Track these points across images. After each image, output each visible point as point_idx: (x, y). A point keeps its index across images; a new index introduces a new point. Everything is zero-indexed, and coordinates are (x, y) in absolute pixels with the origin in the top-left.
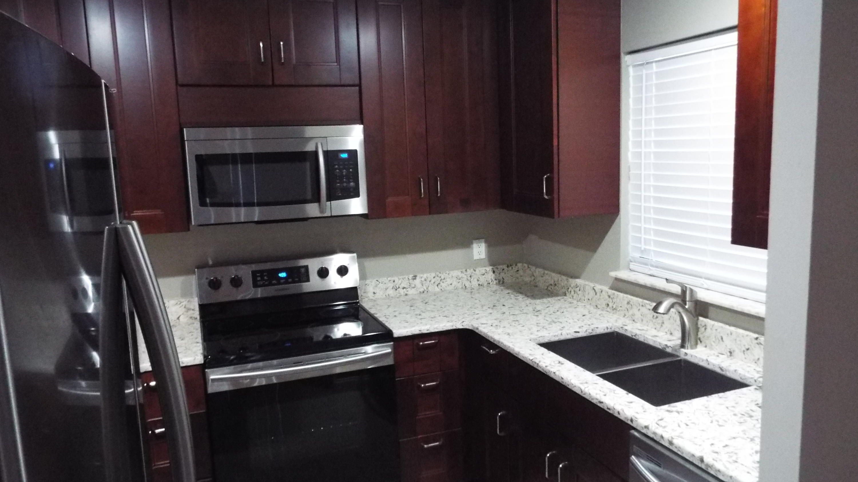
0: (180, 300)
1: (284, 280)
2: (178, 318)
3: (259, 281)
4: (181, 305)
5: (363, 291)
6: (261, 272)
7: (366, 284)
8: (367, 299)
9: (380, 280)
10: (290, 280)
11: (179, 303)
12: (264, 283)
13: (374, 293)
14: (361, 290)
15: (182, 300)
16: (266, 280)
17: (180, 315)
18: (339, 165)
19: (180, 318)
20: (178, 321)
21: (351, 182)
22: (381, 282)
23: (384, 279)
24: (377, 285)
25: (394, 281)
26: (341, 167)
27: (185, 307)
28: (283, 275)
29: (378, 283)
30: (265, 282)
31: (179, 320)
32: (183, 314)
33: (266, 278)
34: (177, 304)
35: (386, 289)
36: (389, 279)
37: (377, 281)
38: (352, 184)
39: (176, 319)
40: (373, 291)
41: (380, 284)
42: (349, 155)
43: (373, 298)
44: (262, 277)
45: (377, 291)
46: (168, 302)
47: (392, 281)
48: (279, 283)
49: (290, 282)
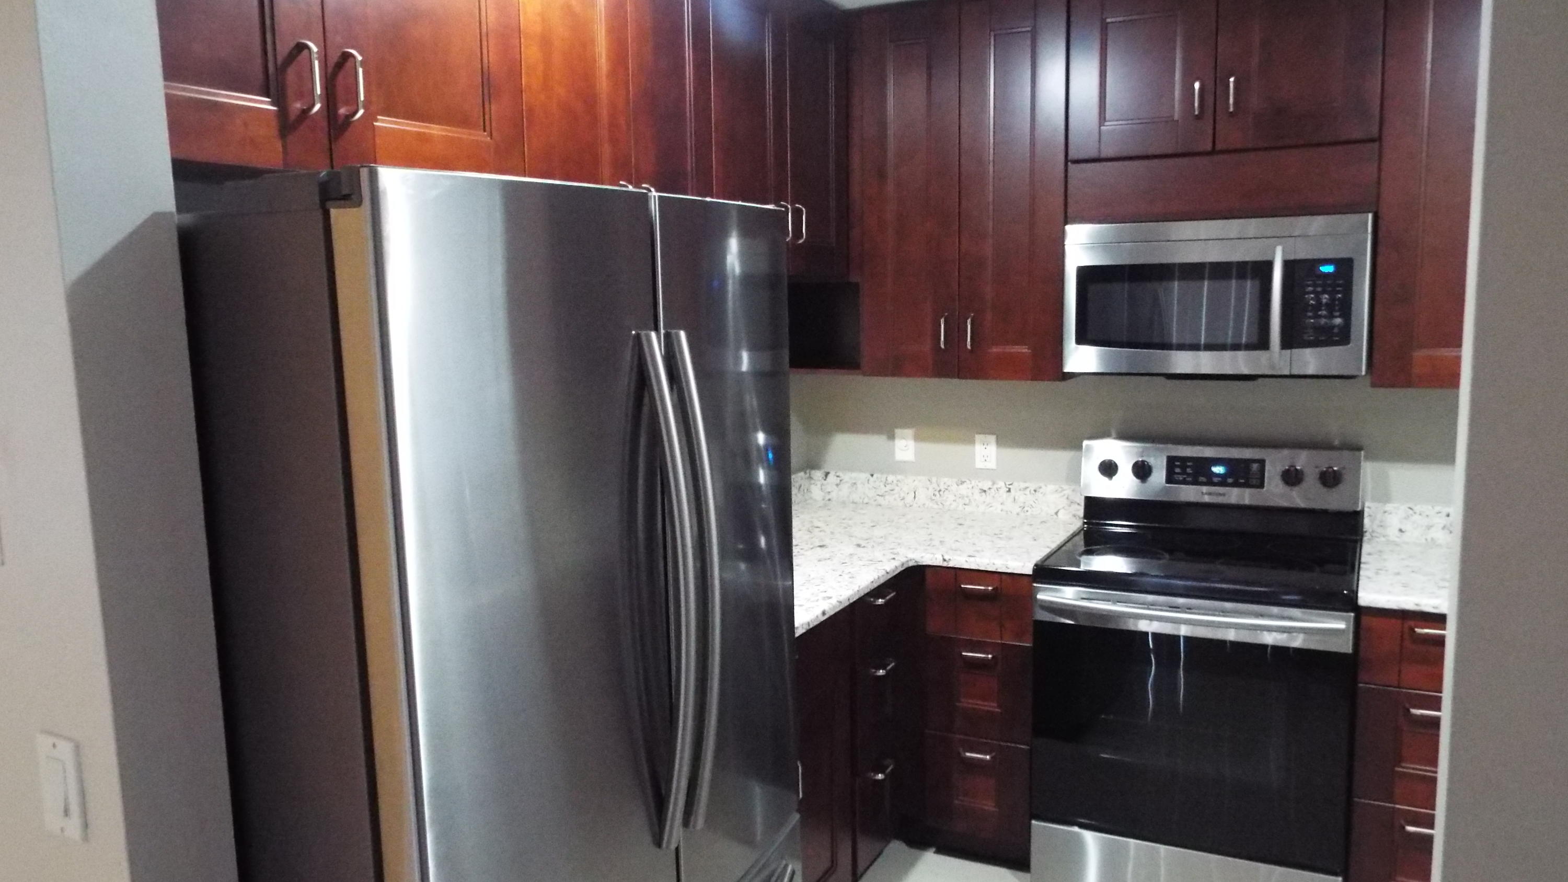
0: (1063, 486)
1: (1220, 479)
2: (1056, 513)
3: (1178, 474)
4: (1062, 494)
5: (1377, 522)
6: (1184, 460)
7: (1385, 512)
8: (1383, 539)
9: (1418, 508)
10: (1230, 480)
11: (1060, 489)
12: (1185, 478)
13: (1401, 530)
14: (1372, 521)
15: (1065, 487)
16: (1188, 474)
17: (1059, 508)
18: (1315, 285)
19: (1059, 514)
20: (1055, 516)
21: (1336, 317)
22: (1418, 512)
23: (1426, 509)
24: (1408, 516)
25: (1448, 515)
26: (1319, 289)
27: (1067, 498)
28: (1218, 470)
29: (1411, 512)
30: (1188, 478)
31: (1057, 516)
32: (1063, 508)
33: (1189, 470)
34: (1056, 491)
35: (1429, 527)
36: (1438, 508)
37: (1411, 508)
38: (1338, 321)
39: (1053, 513)
40: (1399, 526)
41: (1416, 517)
42: (1337, 269)
43: (1396, 539)
44: (1184, 468)
45: (1407, 527)
46: (1046, 486)
47: (1444, 514)
48: (1210, 483)
49: (1229, 483)
